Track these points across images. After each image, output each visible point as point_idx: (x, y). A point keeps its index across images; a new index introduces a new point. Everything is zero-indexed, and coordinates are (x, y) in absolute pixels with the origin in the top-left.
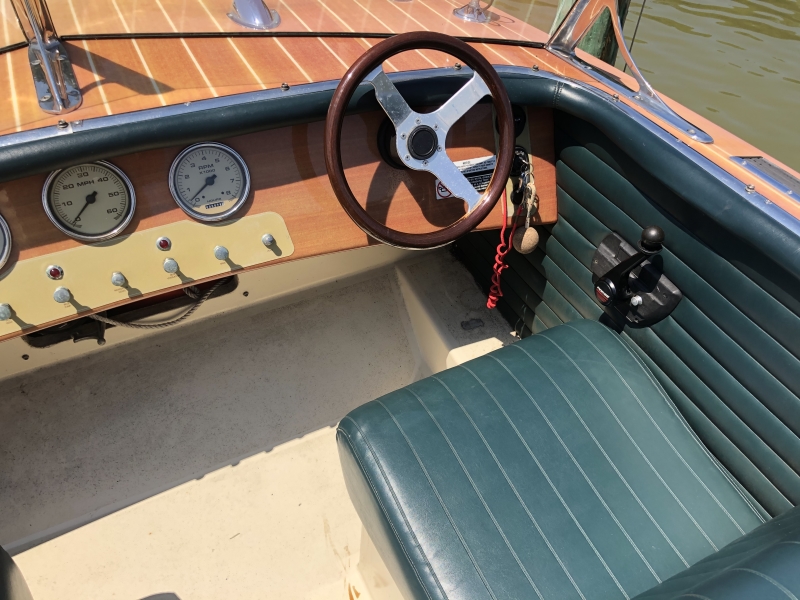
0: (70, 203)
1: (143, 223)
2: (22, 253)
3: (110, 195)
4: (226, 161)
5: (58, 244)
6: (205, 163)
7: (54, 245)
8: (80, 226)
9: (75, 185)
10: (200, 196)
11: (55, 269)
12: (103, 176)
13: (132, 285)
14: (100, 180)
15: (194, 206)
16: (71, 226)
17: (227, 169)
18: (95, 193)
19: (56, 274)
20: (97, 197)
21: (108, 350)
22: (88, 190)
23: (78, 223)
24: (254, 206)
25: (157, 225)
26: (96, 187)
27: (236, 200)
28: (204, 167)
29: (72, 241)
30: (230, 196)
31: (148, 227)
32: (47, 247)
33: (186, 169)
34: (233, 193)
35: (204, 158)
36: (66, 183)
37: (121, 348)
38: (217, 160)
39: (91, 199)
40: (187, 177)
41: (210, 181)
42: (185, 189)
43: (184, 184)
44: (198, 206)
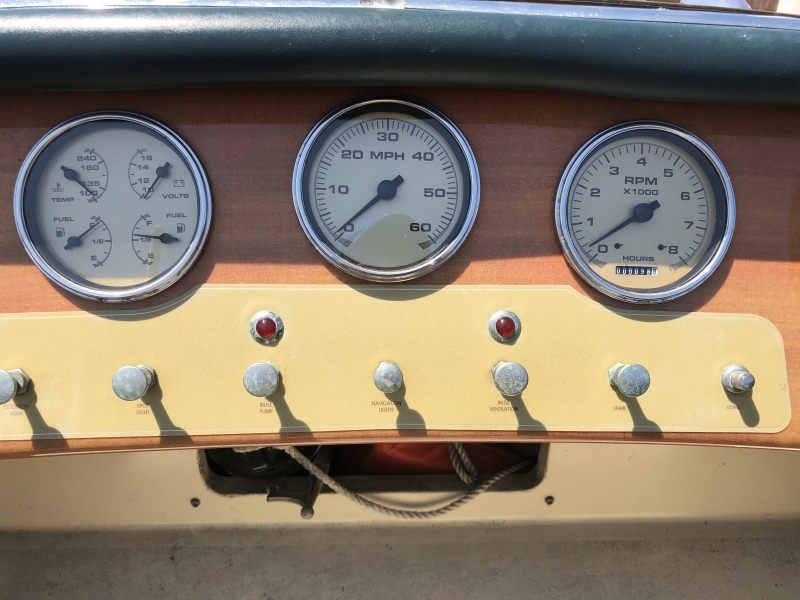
0: (344, 190)
1: (476, 268)
2: (219, 268)
3: (428, 192)
4: (687, 176)
5: (294, 269)
7: (284, 268)
8: (347, 243)
9: (367, 155)
10: (610, 241)
11: (269, 321)
12: (424, 148)
13: (412, 401)
14: (418, 156)
15: (593, 259)
16: (331, 239)
17: (685, 196)
18: (399, 180)
19: (269, 332)
20: (402, 190)
21: (312, 530)
22: (388, 171)
23: (346, 235)
24: (723, 294)
25: (503, 281)
26: (404, 168)
27: (684, 271)
28: (638, 180)
29: (321, 269)
30: (675, 258)
31: (482, 280)
32: (271, 268)
33: (599, 176)
34: (682, 253)
35: (642, 162)
36: (351, 146)
37: (333, 532)
38: (668, 173)
39: (389, 190)
40: (595, 193)
41: (643, 213)
42: (583, 219)
44: (601, 263)
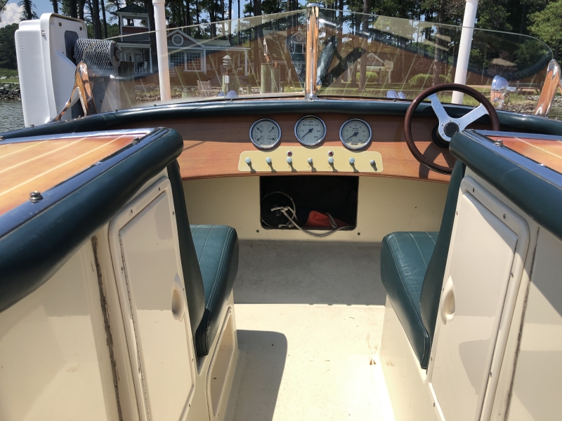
0: (303, 131)
2: (282, 144)
3: (317, 131)
4: (364, 128)
5: (294, 144)
6: (355, 127)
8: (304, 139)
9: (307, 125)
10: (350, 139)
12: (317, 124)
13: (314, 166)
16: (301, 139)
17: (363, 131)
19: (290, 154)
24: (370, 147)
25: (331, 146)
26: (313, 127)
29: (299, 144)
30: (361, 142)
31: (327, 145)
32: (290, 144)
33: (347, 128)
35: (356, 125)
36: (304, 123)
38: (360, 127)
39: (311, 131)
40: (347, 131)
41: (356, 134)
42: (345, 135)
43: (345, 133)
44: (348, 143)
